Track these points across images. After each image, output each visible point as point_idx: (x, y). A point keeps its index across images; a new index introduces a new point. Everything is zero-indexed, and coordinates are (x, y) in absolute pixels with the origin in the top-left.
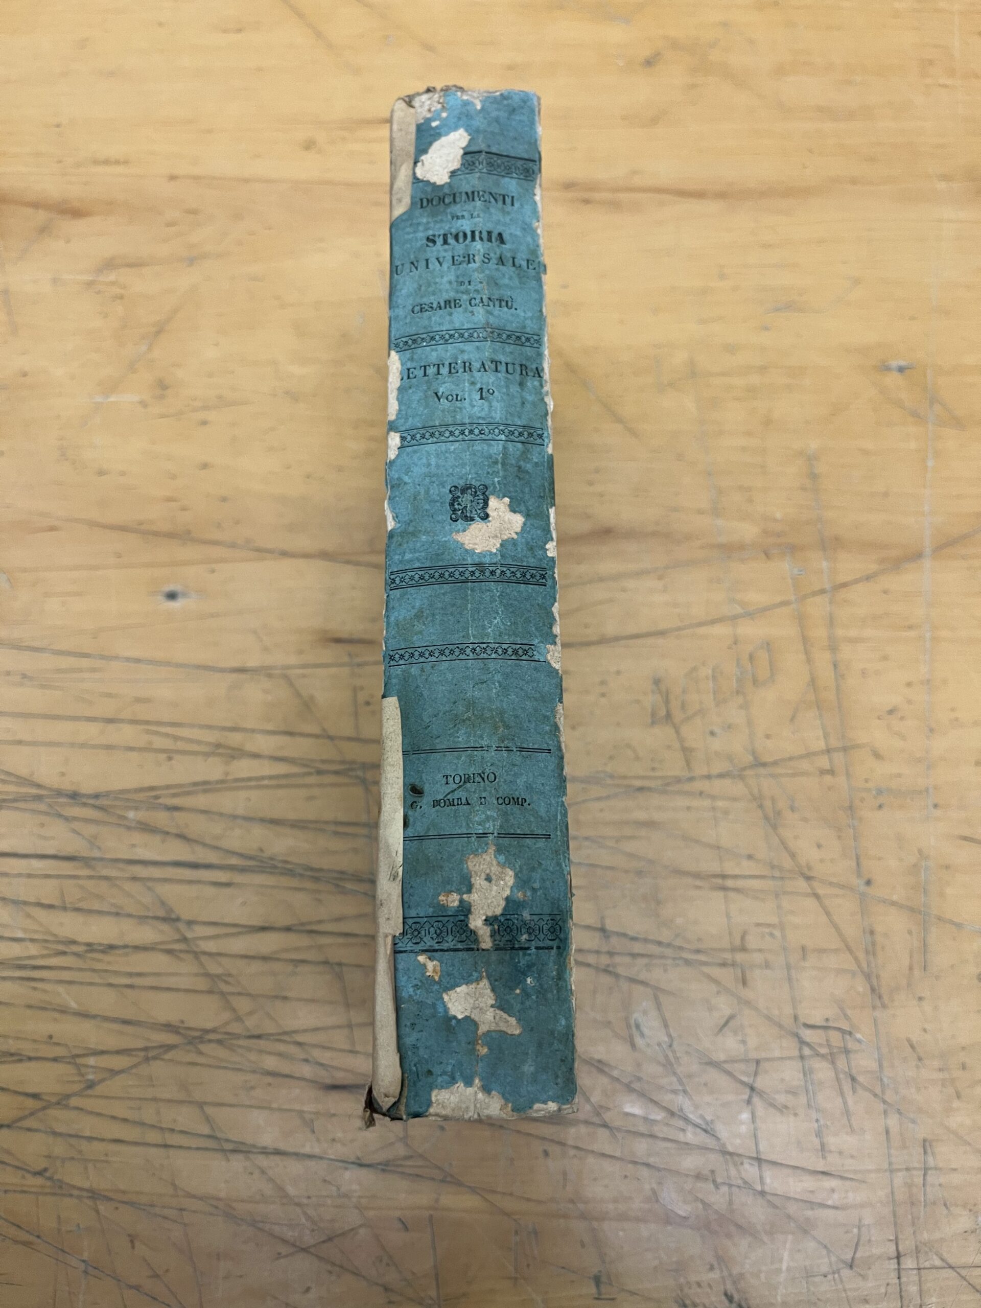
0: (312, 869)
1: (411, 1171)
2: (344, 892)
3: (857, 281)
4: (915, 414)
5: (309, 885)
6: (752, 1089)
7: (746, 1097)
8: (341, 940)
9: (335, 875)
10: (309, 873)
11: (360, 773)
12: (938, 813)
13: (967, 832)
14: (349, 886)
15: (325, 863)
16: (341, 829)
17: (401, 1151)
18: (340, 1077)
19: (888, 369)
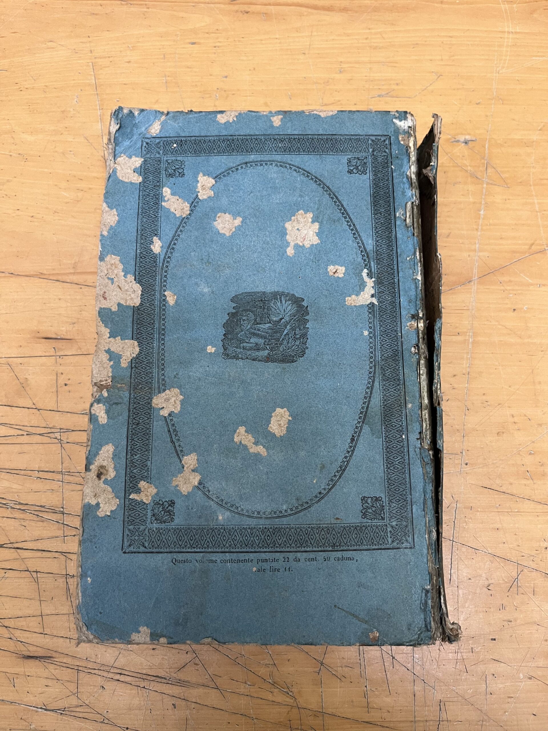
0: (20, 504)
1: (81, 715)
2: (43, 520)
3: (440, 76)
4: (473, 176)
5: (18, 514)
6: (322, 664)
7: (317, 670)
8: (39, 554)
9: (38, 508)
10: (18, 507)
11: (58, 435)
12: (468, 469)
13: (487, 484)
14: (46, 516)
15: (31, 499)
16: (41, 474)
17: (74, 701)
18: (33, 651)
19: (458, 141)
